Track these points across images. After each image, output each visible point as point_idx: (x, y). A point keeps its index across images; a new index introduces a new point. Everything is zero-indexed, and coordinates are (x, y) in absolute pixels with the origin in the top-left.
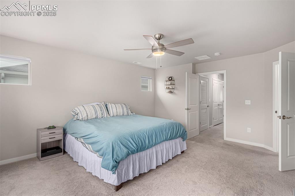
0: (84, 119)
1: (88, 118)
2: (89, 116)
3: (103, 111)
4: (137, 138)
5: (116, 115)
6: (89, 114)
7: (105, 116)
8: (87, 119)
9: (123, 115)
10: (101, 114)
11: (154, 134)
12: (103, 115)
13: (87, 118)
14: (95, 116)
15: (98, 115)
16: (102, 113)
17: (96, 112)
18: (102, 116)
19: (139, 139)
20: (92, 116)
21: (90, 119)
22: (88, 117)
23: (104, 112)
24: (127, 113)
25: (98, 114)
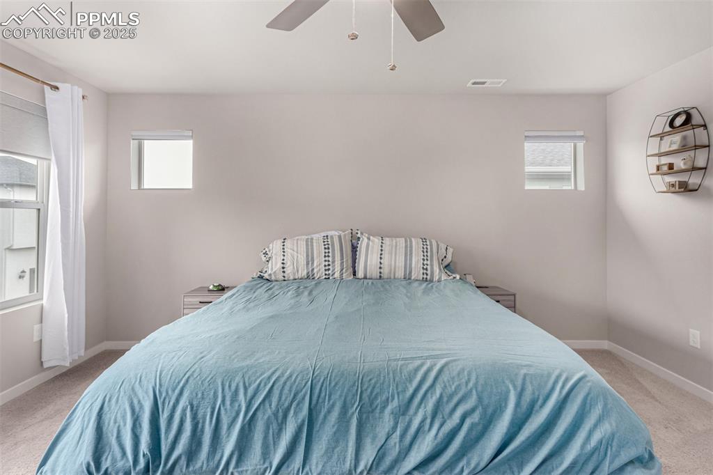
0: (275, 276)
1: (285, 275)
2: (289, 270)
3: (330, 259)
4: (184, 411)
5: (379, 274)
6: (289, 263)
7: (337, 275)
8: (283, 278)
9: (408, 278)
10: (324, 268)
11: (296, 413)
12: (329, 270)
13: (282, 274)
14: (305, 273)
15: (315, 271)
16: (327, 263)
17: (310, 260)
18: (327, 272)
19: (194, 417)
20: (298, 271)
21: (292, 278)
22: (284, 272)
23: (333, 262)
24: (422, 271)
25: (315, 265)
